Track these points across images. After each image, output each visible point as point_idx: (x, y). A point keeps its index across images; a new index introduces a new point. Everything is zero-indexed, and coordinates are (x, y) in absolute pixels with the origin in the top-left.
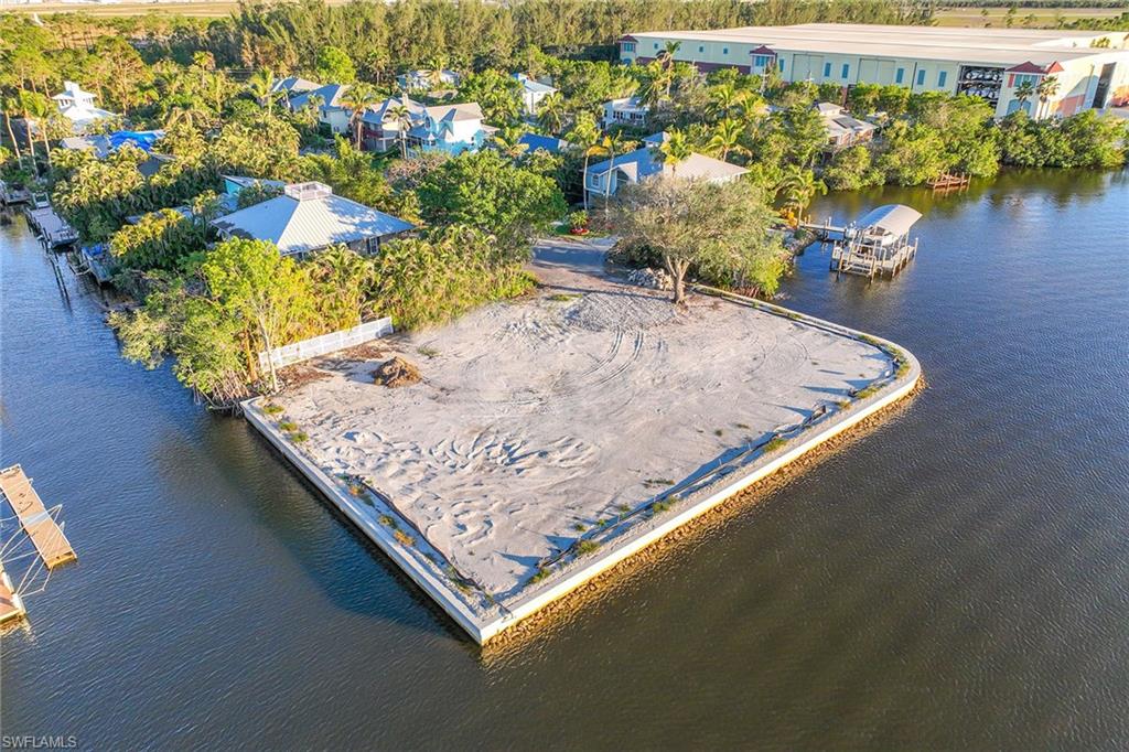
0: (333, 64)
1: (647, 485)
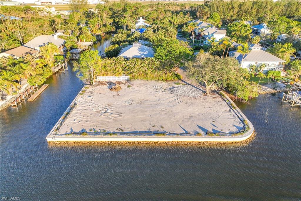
1: (117, 129)
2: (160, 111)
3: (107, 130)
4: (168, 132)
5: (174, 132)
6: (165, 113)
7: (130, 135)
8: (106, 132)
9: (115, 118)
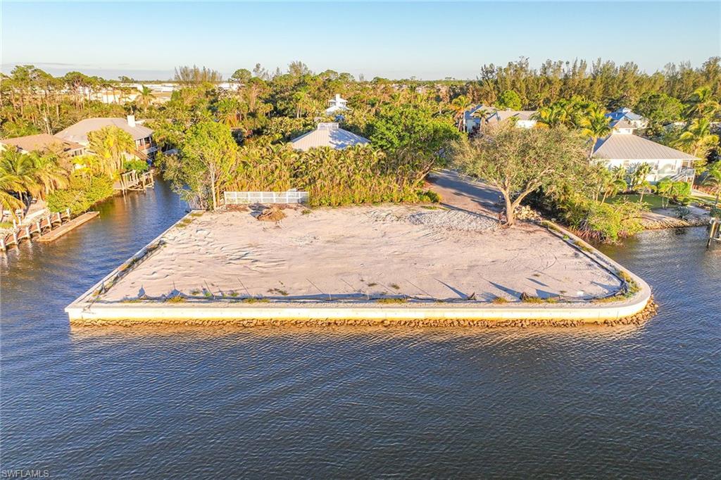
0: (506, 100)
1: (271, 290)
2: (389, 255)
3: (242, 292)
4: (413, 296)
5: (430, 297)
6: (402, 260)
7: (304, 302)
8: (238, 296)
9: (265, 270)
